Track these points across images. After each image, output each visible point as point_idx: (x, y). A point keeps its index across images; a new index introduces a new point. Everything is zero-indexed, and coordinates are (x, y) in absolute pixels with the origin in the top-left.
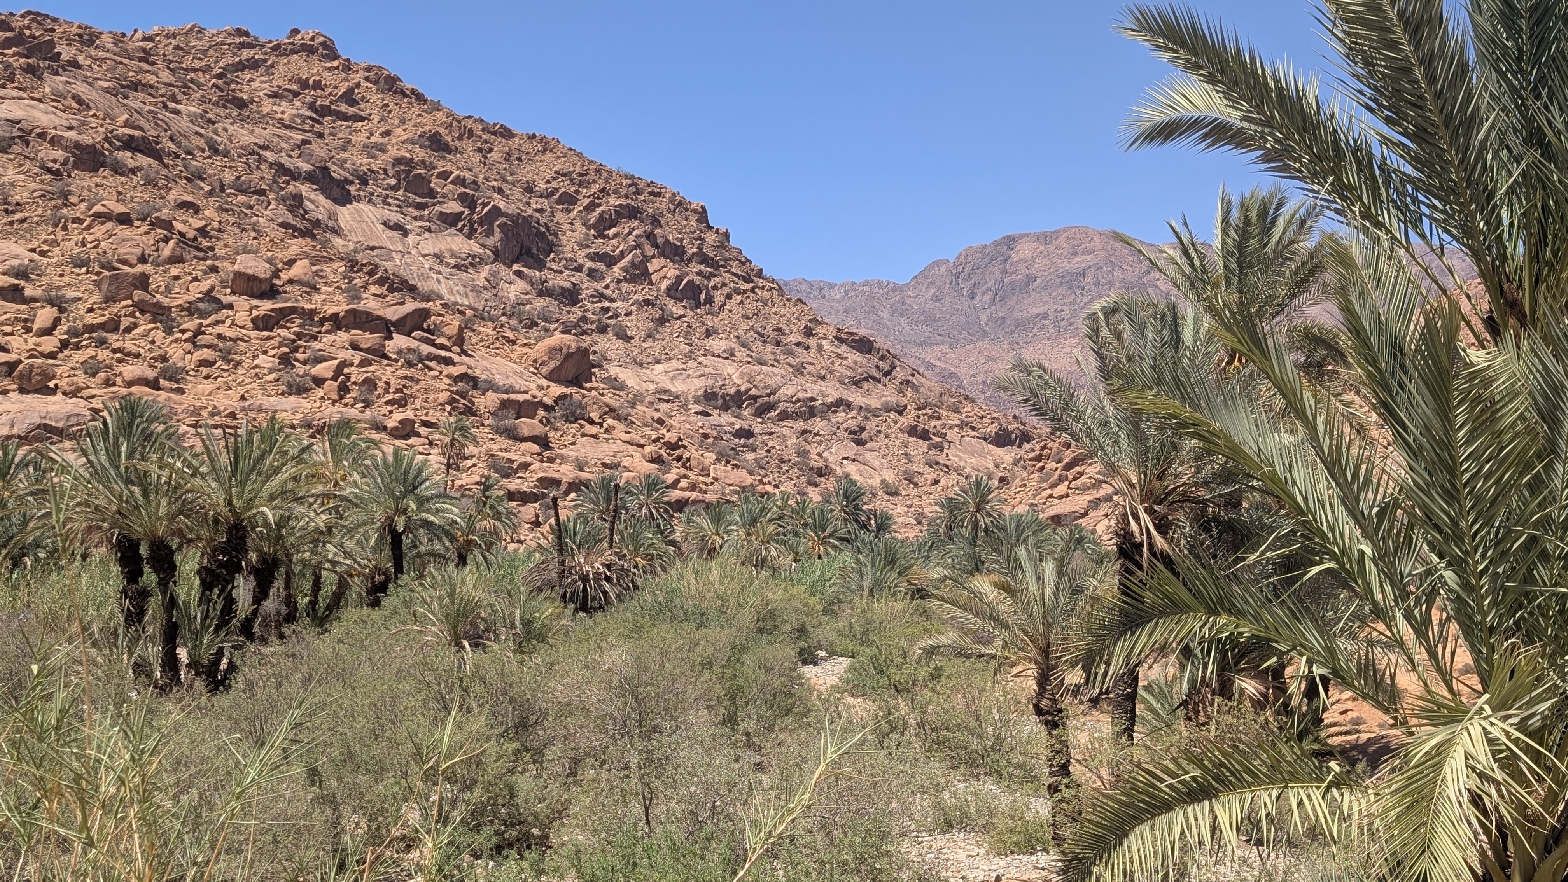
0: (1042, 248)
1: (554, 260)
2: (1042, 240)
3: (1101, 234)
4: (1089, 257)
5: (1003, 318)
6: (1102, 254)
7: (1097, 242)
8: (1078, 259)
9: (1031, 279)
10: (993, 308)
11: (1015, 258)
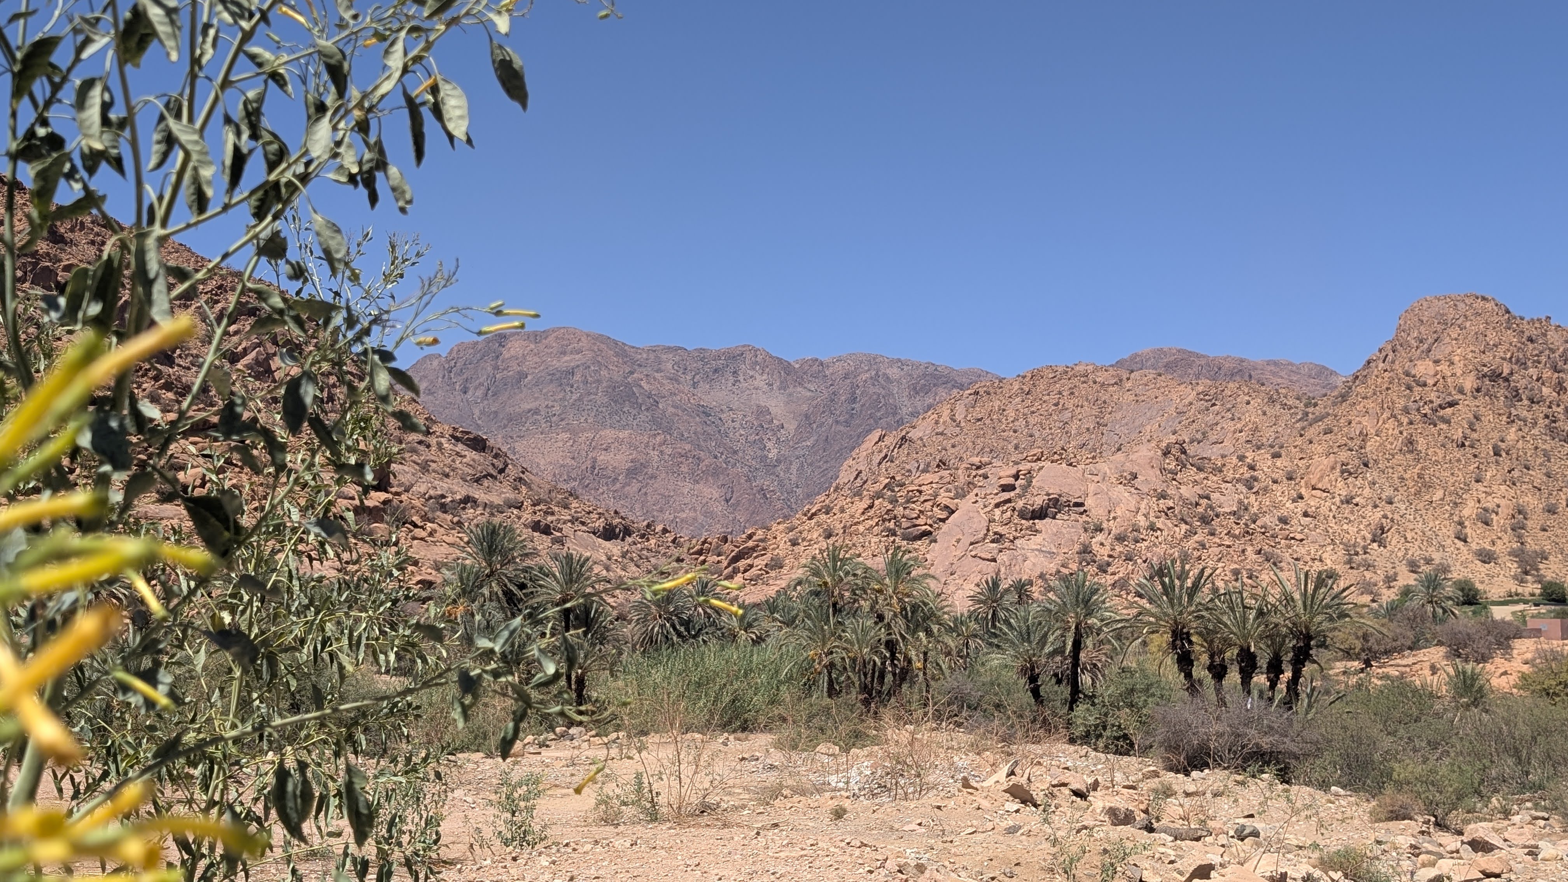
0: (532, 346)
2: (532, 338)
3: (588, 335)
4: (577, 357)
5: (496, 412)
6: (590, 355)
7: (584, 343)
8: (567, 358)
9: (522, 376)
10: (486, 402)
11: (506, 354)
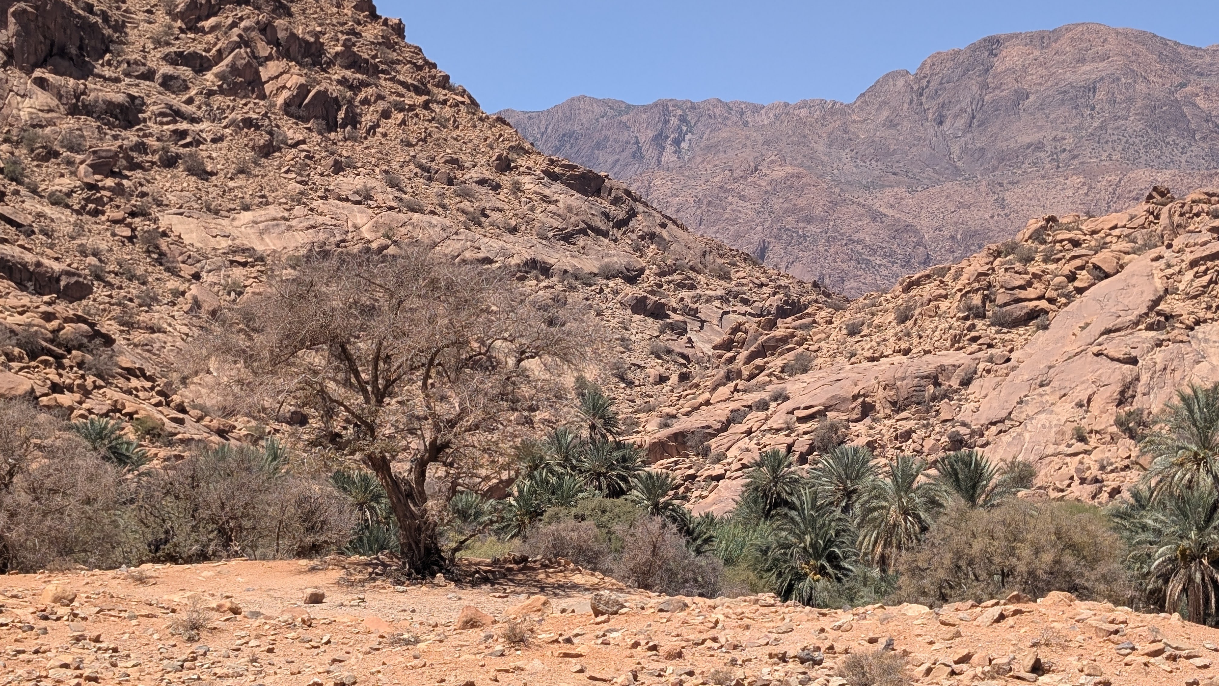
0: (1037, 53)
1: (109, 63)
2: (1037, 42)
3: (1118, 33)
4: (1101, 65)
5: (982, 150)
6: (1120, 61)
7: (1112, 45)
8: (1086, 68)
9: (1021, 96)
10: (969, 135)
11: (999, 66)
